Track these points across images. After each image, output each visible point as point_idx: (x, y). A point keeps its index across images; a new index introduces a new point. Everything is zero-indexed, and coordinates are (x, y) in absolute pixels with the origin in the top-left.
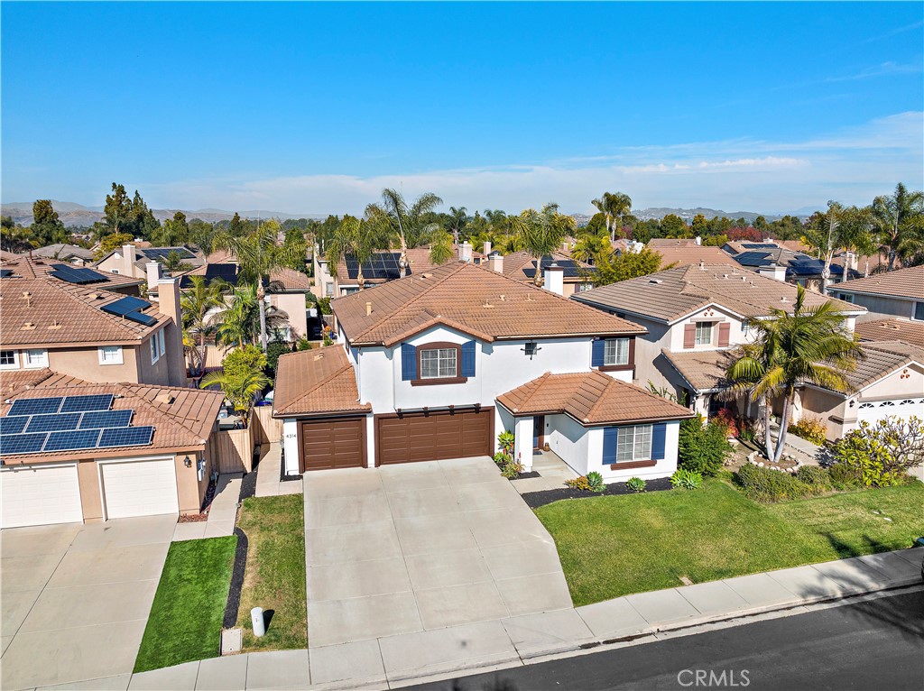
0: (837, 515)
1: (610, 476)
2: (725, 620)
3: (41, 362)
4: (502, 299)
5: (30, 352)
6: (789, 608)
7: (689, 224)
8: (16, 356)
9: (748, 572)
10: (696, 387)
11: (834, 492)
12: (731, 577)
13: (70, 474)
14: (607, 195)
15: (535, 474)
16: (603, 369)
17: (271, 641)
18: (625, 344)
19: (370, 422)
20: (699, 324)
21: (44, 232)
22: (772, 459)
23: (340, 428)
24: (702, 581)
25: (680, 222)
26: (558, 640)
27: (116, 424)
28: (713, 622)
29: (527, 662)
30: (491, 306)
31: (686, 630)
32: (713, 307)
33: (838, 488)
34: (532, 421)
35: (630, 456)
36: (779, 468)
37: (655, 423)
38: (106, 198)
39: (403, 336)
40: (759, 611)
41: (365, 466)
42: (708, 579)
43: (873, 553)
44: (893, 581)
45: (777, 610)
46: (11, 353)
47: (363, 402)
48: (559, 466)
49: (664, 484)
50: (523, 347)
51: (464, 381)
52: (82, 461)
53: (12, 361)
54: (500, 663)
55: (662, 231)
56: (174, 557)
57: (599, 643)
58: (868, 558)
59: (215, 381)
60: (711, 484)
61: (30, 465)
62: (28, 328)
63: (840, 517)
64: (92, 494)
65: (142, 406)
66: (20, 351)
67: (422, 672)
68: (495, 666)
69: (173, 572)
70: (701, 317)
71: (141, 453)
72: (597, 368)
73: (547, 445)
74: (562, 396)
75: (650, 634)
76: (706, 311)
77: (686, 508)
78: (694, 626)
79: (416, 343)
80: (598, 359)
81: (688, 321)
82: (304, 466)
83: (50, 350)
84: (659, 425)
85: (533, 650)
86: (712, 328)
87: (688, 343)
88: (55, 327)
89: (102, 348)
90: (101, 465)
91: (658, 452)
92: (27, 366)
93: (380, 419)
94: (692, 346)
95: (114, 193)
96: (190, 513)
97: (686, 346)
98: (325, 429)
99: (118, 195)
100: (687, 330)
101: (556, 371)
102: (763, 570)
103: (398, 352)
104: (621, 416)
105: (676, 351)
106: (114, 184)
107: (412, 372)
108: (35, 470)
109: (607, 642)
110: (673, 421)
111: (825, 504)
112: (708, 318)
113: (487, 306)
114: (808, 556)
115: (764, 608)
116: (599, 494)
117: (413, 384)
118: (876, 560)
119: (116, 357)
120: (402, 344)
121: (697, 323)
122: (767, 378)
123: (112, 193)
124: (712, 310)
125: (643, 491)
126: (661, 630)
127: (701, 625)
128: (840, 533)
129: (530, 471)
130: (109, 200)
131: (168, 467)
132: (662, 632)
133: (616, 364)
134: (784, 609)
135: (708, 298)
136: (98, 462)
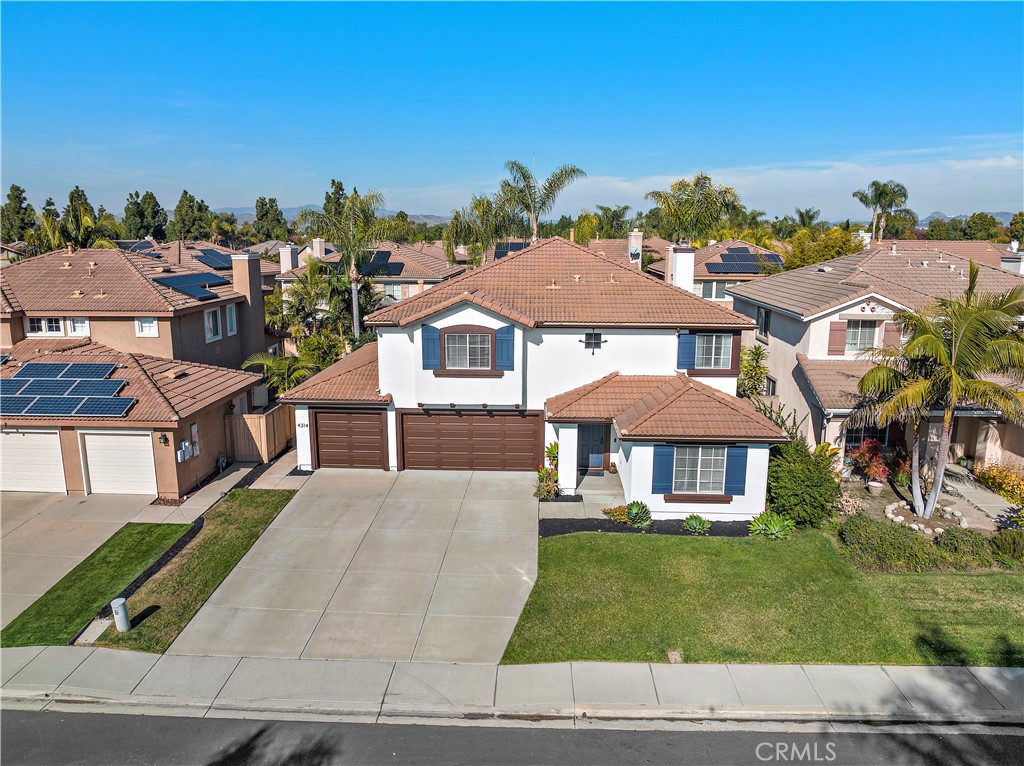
0: (973, 602)
1: (661, 510)
2: (691, 720)
3: (83, 331)
4: (577, 280)
5: (74, 320)
6: (803, 722)
7: (1007, 224)
8: (61, 323)
9: (775, 659)
10: (825, 405)
11: (995, 569)
12: (743, 662)
13: (54, 440)
14: (875, 184)
15: (578, 498)
16: (693, 373)
17: (129, 639)
18: (728, 342)
19: (391, 417)
20: (853, 323)
21: (265, 229)
22: (921, 514)
23: (360, 422)
24: (696, 661)
25: (993, 222)
26: (445, 700)
27: (103, 393)
28: (672, 720)
29: (382, 720)
30: (557, 287)
31: (625, 722)
32: (872, 299)
33: (1002, 563)
34: (576, 430)
35: (692, 486)
36: (922, 526)
37: (731, 444)
38: (325, 195)
39: (421, 314)
40: (753, 717)
41: (386, 468)
42: (706, 659)
43: (999, 664)
44: (1007, 713)
45: (783, 721)
46: (57, 321)
47: (383, 394)
48: (614, 492)
49: (739, 529)
50: (583, 337)
51: (501, 376)
52: (64, 428)
53: (58, 329)
54: (351, 713)
55: (965, 234)
56: (117, 538)
57: (492, 716)
58: (985, 673)
59: (259, 362)
60: (807, 536)
61: (17, 427)
62: (77, 296)
63: (977, 606)
64: (75, 465)
65: (138, 378)
66: (65, 319)
67: (254, 705)
68: (341, 717)
69: (103, 553)
70: (856, 312)
71: (115, 425)
72: (685, 371)
73: (614, 465)
74: (619, 402)
75: (570, 718)
76: (864, 305)
77: (747, 562)
78: (641, 719)
79: (439, 324)
80: (685, 359)
81: (835, 318)
82: (318, 461)
83: (91, 319)
84: (736, 447)
85: (401, 707)
86: (877, 329)
87: (835, 348)
88: (101, 296)
89: (138, 318)
90: (83, 435)
91: (735, 484)
92: (72, 335)
93: (402, 415)
94: (841, 352)
95: (333, 190)
96: (170, 496)
97: (831, 352)
98: (342, 421)
99: (337, 192)
100: (834, 329)
101: (627, 371)
102: (797, 662)
103: (418, 334)
104: (679, 430)
105: (817, 358)
106: (333, 181)
107: (436, 359)
108: (24, 434)
109: (503, 717)
110: (758, 443)
111: (963, 583)
112: (868, 314)
113: (553, 287)
114: (885, 652)
115: (762, 714)
116: (639, 530)
117: (437, 375)
118: (1000, 677)
119: (151, 330)
120: (423, 325)
121: (849, 321)
122: (902, 394)
123: (331, 191)
124: (872, 304)
125: (704, 534)
126: (588, 714)
127: (652, 719)
128: (962, 628)
129: (573, 494)
130: (328, 198)
131: (145, 443)
132: (590, 718)
133: (712, 367)
134: (795, 721)
135: (866, 287)
136: (79, 432)
